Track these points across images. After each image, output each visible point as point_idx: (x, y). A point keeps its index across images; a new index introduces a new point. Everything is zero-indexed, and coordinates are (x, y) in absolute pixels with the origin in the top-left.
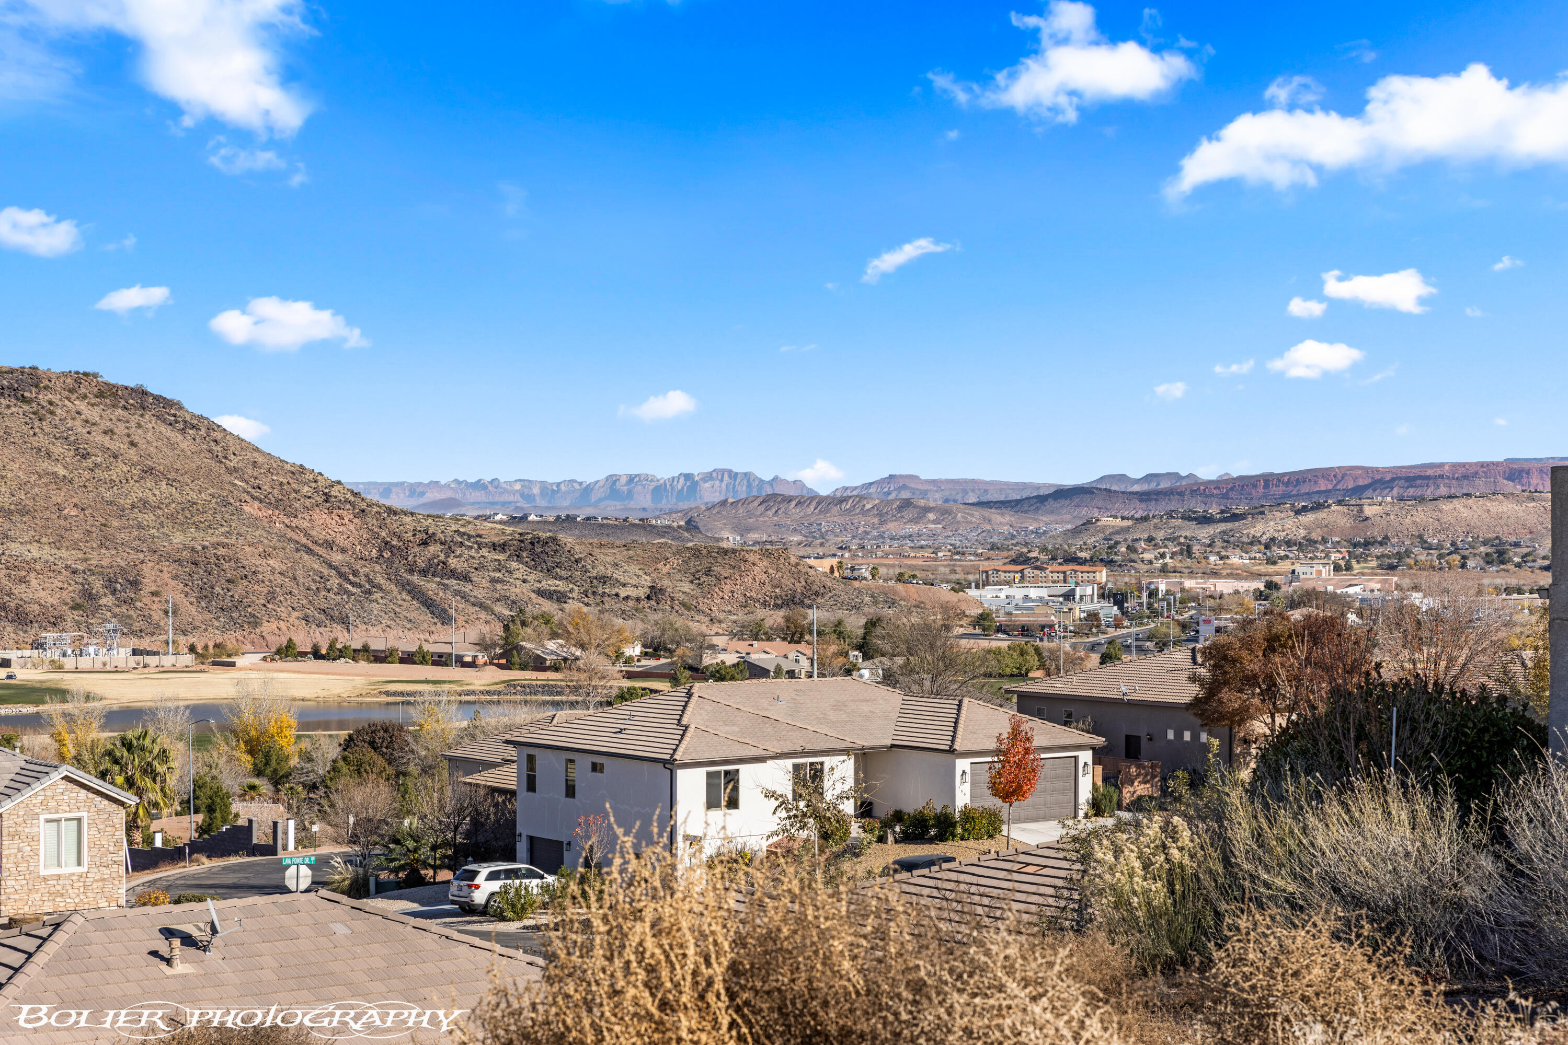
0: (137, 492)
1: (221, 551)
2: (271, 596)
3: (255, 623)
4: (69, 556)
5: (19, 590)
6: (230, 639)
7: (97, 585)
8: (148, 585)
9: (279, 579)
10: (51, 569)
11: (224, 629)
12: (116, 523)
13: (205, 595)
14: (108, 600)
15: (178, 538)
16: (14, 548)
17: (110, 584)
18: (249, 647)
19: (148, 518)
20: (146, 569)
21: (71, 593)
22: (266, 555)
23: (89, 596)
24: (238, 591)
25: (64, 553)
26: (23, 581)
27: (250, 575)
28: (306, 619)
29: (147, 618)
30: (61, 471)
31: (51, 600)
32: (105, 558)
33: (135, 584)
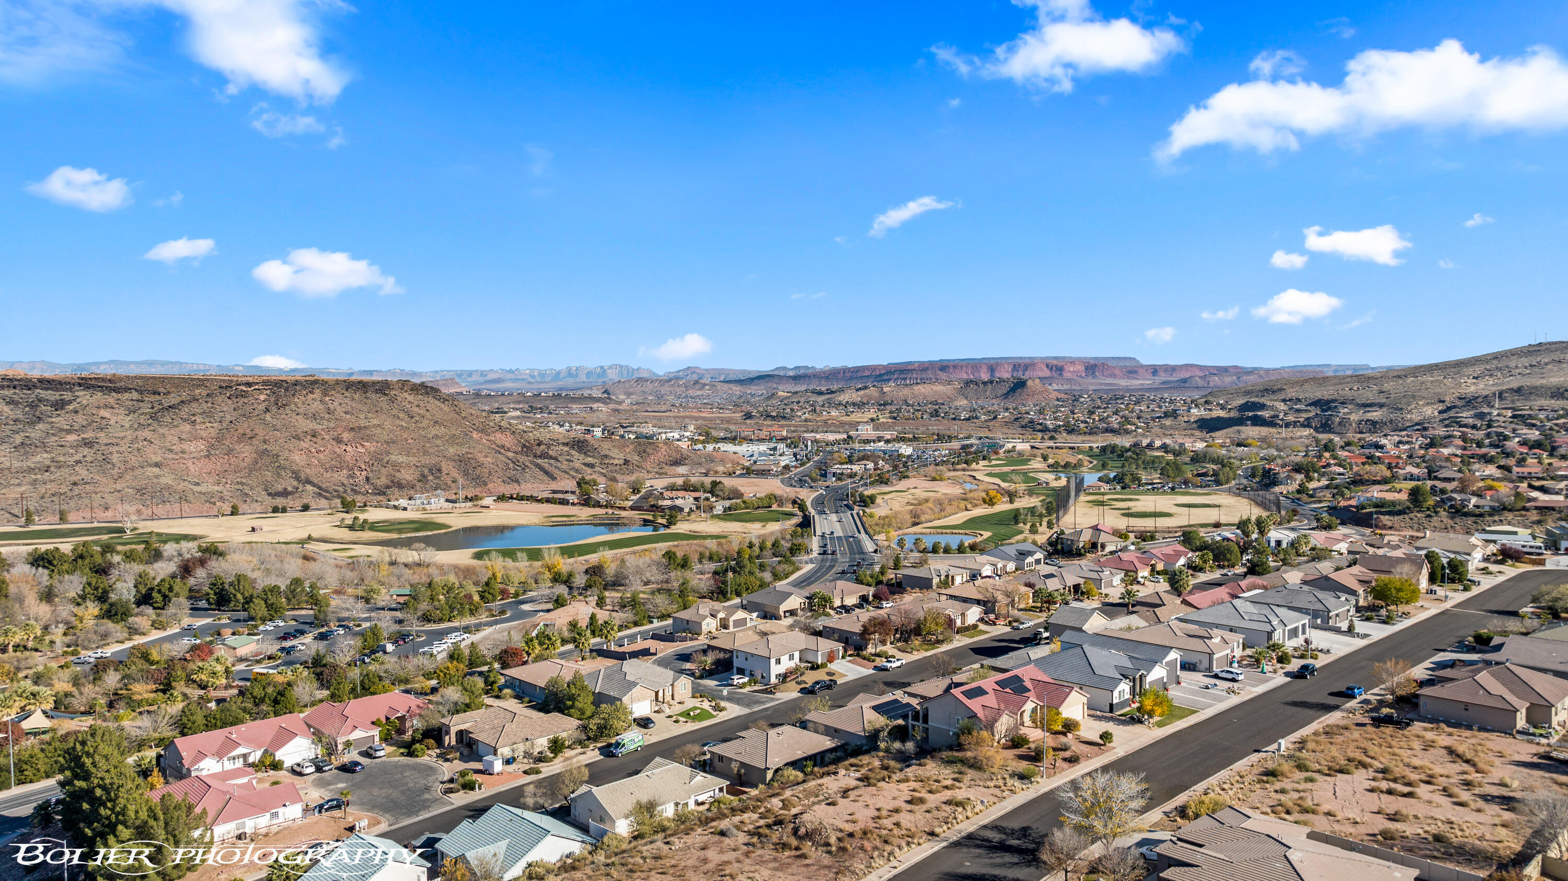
0: (434, 431)
1: (470, 456)
2: (490, 474)
3: (486, 485)
4: (413, 460)
5: (397, 474)
6: (477, 491)
7: (426, 472)
8: (445, 471)
9: (492, 466)
10: (408, 466)
11: (475, 487)
12: (428, 445)
13: (466, 474)
14: (430, 478)
15: (451, 450)
16: (393, 458)
17: (431, 470)
18: (484, 494)
19: (439, 442)
20: (443, 464)
21: (417, 475)
22: (487, 457)
23: (424, 476)
24: (478, 471)
25: (411, 459)
26: (399, 471)
27: (481, 465)
28: (503, 481)
29: (446, 484)
30: (405, 425)
31: (410, 479)
32: (426, 460)
33: (440, 470)
